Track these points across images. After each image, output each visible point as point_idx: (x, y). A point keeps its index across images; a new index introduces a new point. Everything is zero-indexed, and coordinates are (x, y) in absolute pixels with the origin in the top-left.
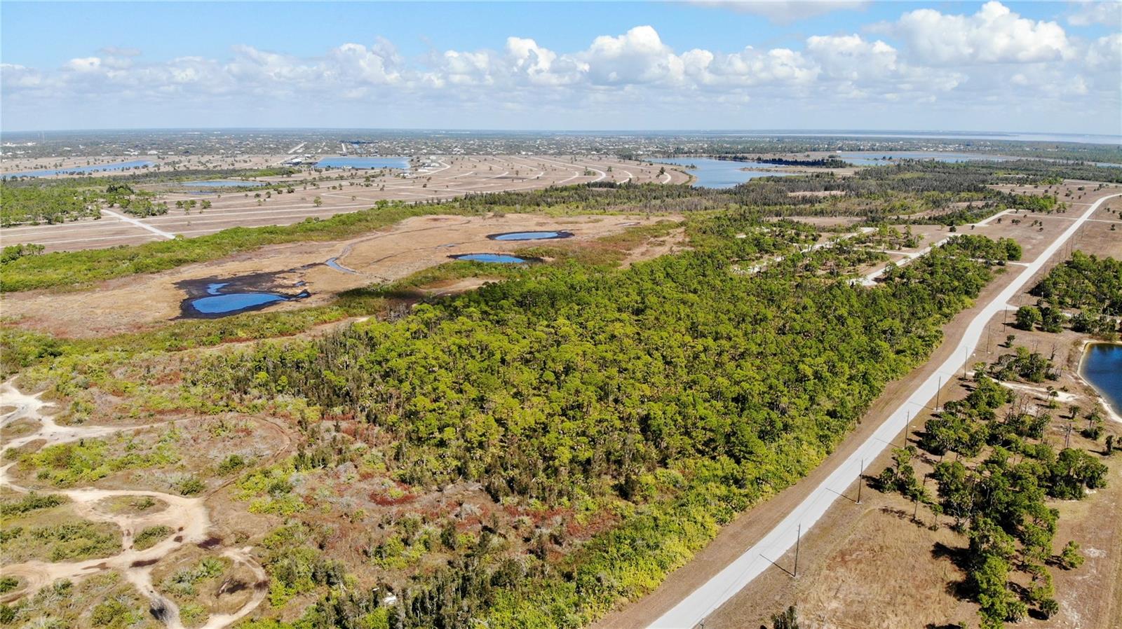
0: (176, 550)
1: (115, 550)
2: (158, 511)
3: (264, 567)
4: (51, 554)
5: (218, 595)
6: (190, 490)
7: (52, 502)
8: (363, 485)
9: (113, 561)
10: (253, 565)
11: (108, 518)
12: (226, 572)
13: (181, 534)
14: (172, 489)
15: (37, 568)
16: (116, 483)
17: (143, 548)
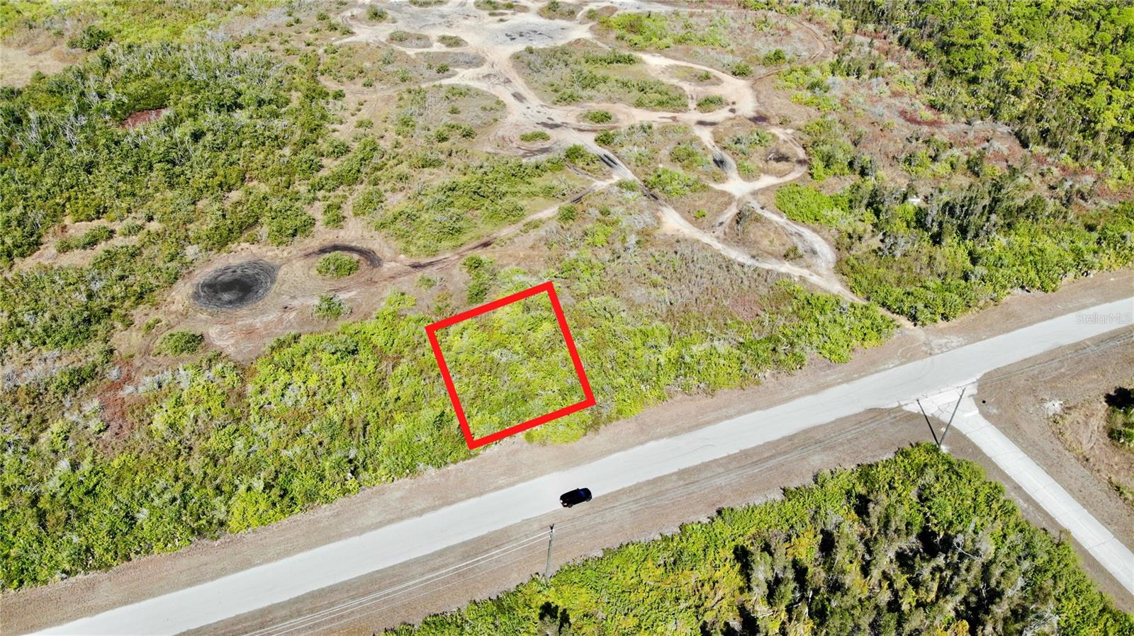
0: (731, 119)
1: (682, 108)
2: (713, 84)
3: (804, 148)
4: (634, 101)
5: (767, 161)
6: (740, 73)
7: (630, 60)
8: (892, 101)
9: (682, 116)
10: (794, 144)
11: (675, 81)
12: (773, 145)
13: (734, 107)
14: (725, 68)
15: (624, 110)
16: (678, 55)
17: (705, 112)
